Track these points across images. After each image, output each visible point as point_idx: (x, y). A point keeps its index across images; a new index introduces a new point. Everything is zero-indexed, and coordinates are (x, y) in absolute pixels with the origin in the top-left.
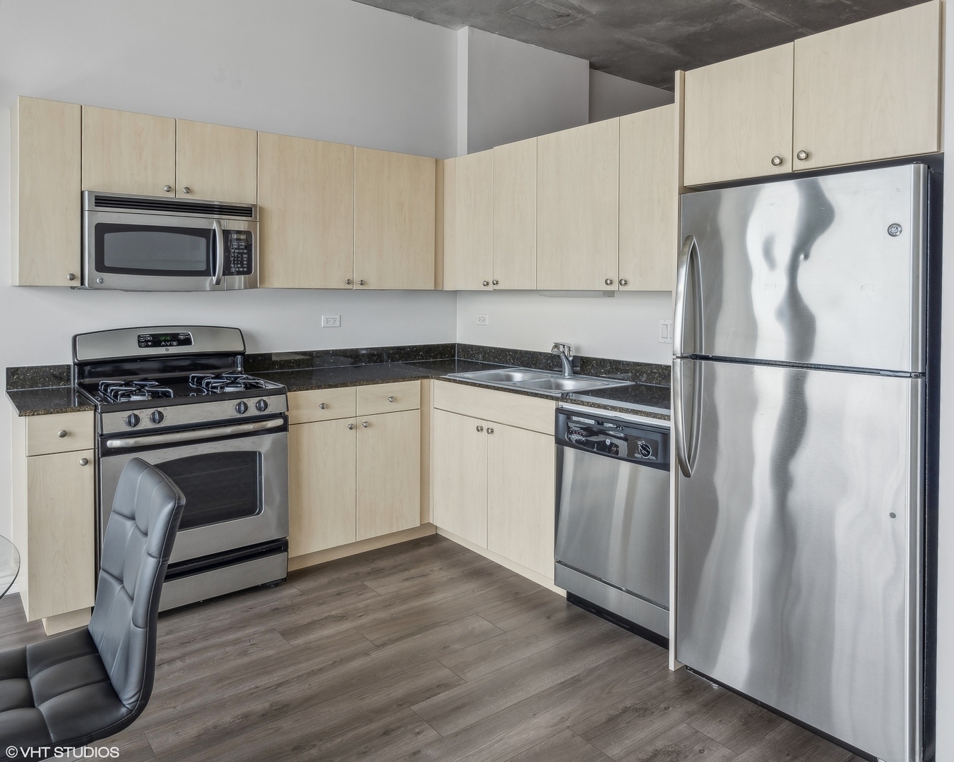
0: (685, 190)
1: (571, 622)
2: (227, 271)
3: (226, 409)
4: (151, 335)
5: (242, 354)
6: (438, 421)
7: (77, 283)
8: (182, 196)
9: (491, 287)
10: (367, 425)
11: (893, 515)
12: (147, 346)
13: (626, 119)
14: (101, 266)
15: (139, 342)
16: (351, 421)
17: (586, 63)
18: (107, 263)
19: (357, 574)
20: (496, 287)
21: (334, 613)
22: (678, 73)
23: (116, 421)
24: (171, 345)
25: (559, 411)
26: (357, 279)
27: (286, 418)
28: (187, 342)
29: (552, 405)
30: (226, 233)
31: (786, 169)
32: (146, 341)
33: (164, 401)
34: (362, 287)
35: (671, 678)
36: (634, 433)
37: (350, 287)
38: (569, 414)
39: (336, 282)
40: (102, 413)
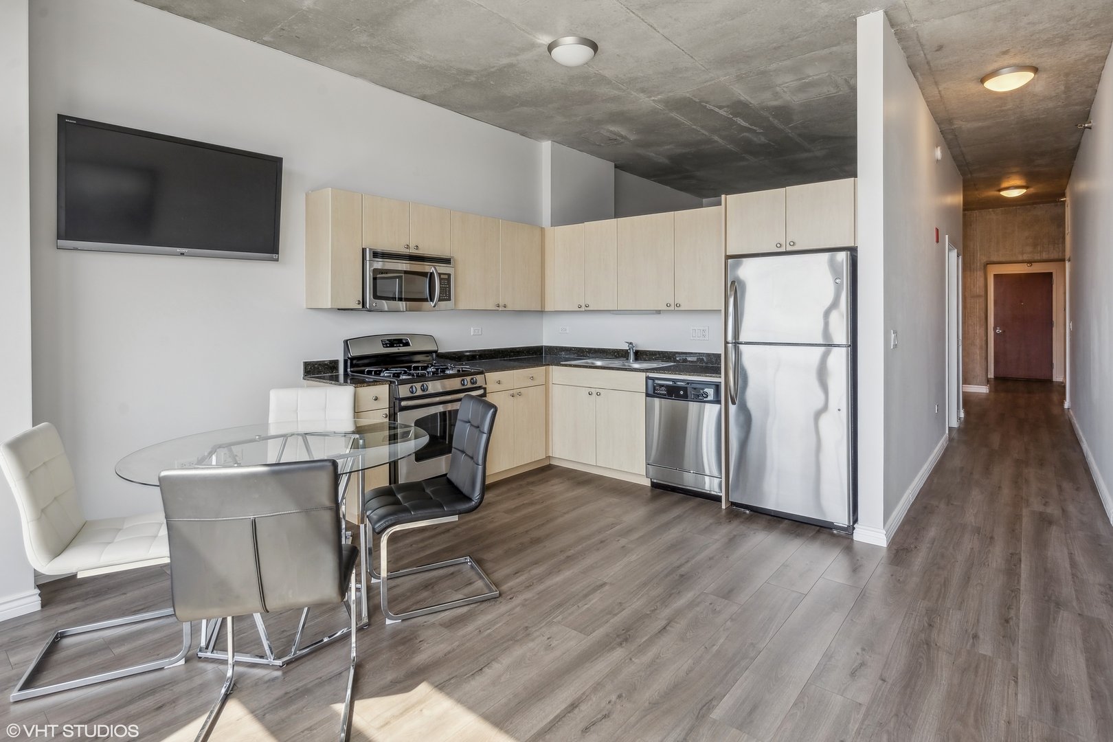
0: (728, 257)
1: (654, 498)
2: (440, 300)
3: (455, 384)
4: (388, 340)
5: (436, 352)
6: (556, 392)
7: (360, 306)
8: (413, 251)
9: (583, 309)
10: (520, 394)
11: (839, 410)
12: (387, 347)
13: (678, 213)
14: (376, 296)
15: (383, 344)
16: (511, 392)
17: (612, 164)
18: (378, 294)
19: (521, 485)
20: (587, 309)
21: (525, 502)
22: (723, 196)
23: (404, 391)
24: (400, 346)
25: (648, 378)
26: (501, 304)
27: (485, 389)
28: (407, 344)
29: (643, 375)
30: (440, 274)
31: (783, 249)
32: (386, 344)
33: (422, 379)
34: (504, 309)
35: (724, 511)
36: (698, 386)
37: (497, 308)
38: (653, 379)
39: (491, 307)
40: (398, 385)
